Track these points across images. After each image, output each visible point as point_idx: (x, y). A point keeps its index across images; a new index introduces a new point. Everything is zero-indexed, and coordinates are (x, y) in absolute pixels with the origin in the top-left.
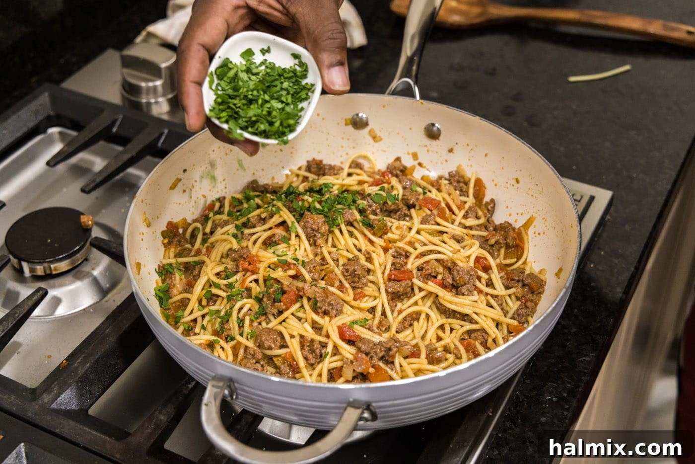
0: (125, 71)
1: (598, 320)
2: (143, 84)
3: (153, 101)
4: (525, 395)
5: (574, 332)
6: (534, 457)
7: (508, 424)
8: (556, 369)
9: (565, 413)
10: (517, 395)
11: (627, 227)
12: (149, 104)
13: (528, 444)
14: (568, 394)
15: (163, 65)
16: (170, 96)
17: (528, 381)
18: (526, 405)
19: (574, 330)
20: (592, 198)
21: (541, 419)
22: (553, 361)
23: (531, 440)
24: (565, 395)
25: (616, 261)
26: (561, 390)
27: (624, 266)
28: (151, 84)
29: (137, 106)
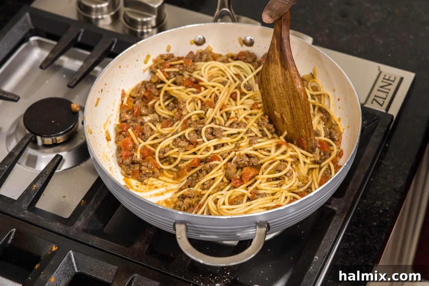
2: (94, 6)
3: (100, 17)
4: (363, 210)
7: (354, 227)
8: (381, 193)
9: (388, 219)
10: (358, 210)
12: (97, 20)
13: (366, 239)
14: (389, 208)
16: (112, 13)
17: (365, 201)
18: (364, 216)
19: (392, 168)
20: (402, 79)
21: (373, 224)
22: (379, 188)
23: (368, 236)
24: (387, 208)
26: (385, 205)
28: (99, 6)
29: (89, 20)
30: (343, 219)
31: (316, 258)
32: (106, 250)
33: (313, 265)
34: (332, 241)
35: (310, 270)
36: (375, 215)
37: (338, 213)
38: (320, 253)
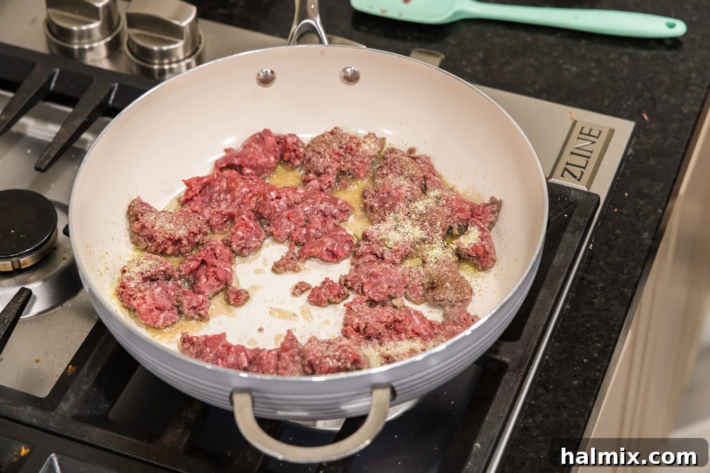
0: (51, 11)
1: (625, 272)
2: (75, 28)
3: (87, 46)
4: (554, 360)
5: (601, 288)
6: (569, 421)
7: (540, 391)
8: (585, 329)
9: (597, 374)
10: (547, 360)
11: (652, 162)
12: (82, 51)
13: (562, 409)
14: (599, 354)
15: (100, 5)
16: (109, 39)
17: (557, 344)
18: (556, 370)
19: (601, 285)
20: (612, 131)
21: (573, 383)
22: (581, 321)
23: (565, 405)
24: (596, 355)
25: (642, 203)
26: (591, 350)
27: (649, 207)
28: (84, 28)
29: (68, 53)
30: (521, 378)
31: (477, 447)
32: (113, 449)
33: (472, 458)
34: (503, 416)
35: (467, 467)
36: (575, 368)
37: (511, 367)
38: (484, 438)
